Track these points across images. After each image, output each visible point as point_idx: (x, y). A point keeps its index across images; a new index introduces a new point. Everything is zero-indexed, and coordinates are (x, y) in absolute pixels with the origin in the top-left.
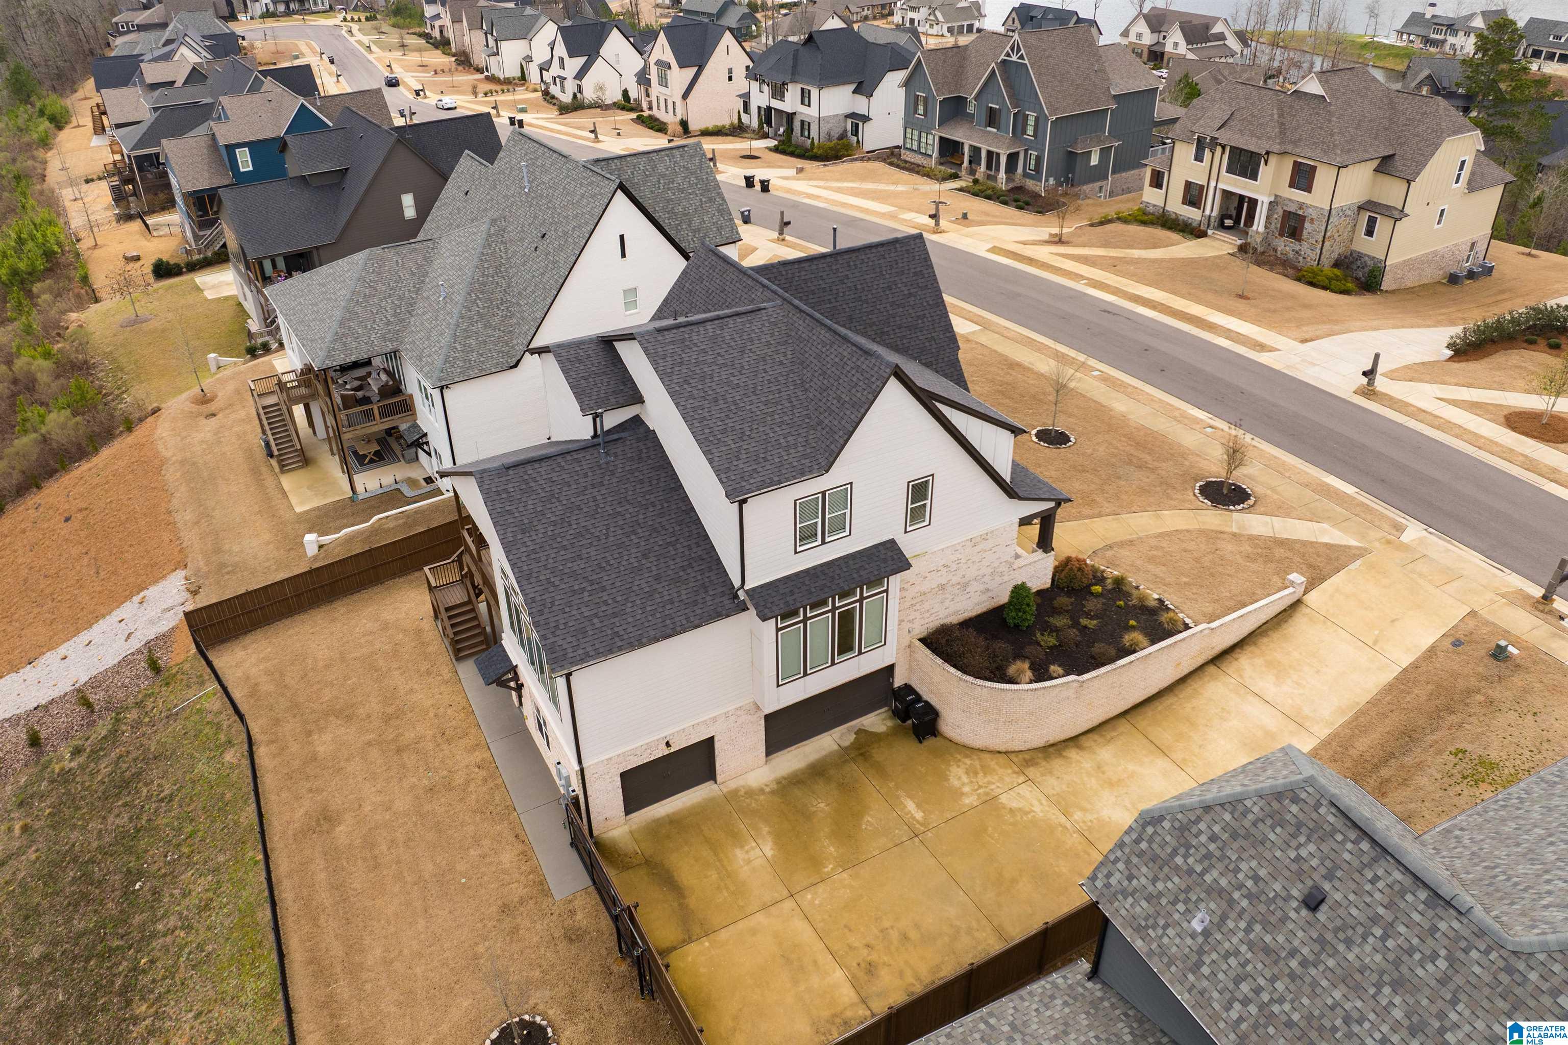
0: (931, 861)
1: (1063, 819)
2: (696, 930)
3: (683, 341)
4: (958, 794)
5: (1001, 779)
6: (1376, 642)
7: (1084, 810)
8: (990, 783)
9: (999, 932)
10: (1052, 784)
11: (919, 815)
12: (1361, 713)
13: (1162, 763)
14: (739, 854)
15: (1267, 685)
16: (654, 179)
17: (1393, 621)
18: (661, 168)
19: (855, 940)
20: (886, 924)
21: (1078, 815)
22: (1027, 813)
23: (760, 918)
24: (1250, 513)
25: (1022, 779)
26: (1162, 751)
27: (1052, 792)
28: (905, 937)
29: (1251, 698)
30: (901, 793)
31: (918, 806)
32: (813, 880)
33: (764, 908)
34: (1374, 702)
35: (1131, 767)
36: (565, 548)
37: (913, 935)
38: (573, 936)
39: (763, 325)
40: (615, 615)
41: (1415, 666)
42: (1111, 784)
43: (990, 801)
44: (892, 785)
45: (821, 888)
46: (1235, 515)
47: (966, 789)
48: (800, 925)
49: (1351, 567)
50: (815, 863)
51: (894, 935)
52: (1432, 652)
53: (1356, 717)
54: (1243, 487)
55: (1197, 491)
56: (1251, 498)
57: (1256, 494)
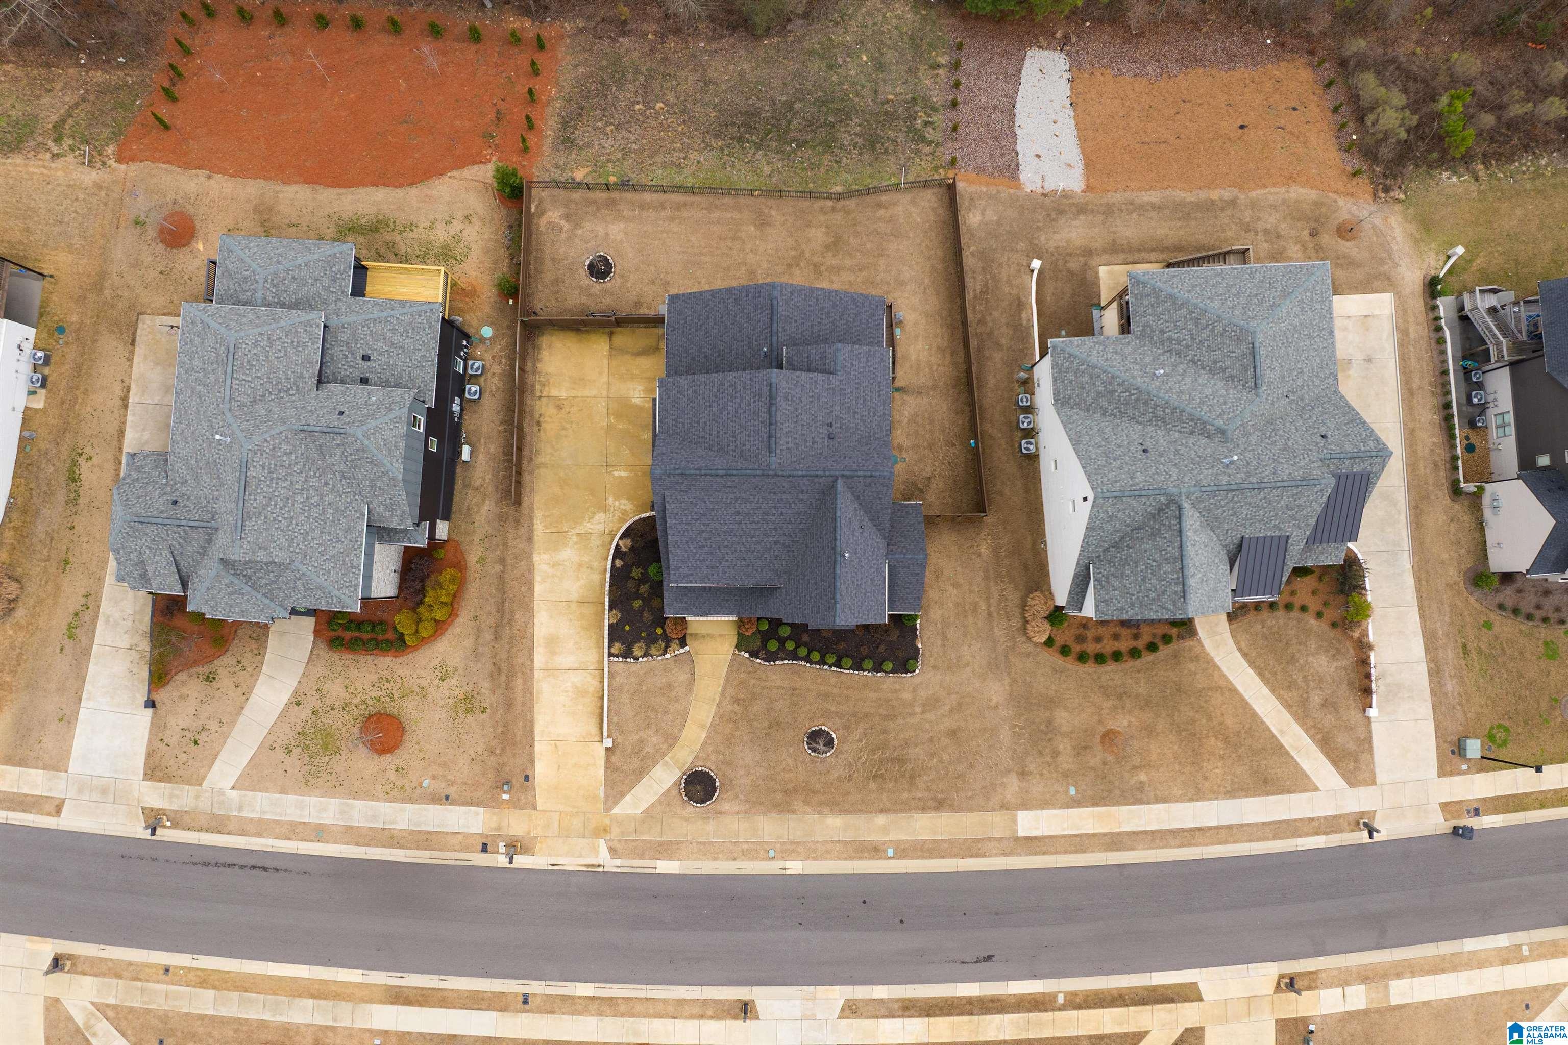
0: (590, 463)
1: (577, 531)
2: (614, 352)
3: (760, 395)
4: (617, 498)
5: (613, 522)
6: (555, 746)
7: (576, 543)
8: (614, 516)
9: (544, 465)
10: (596, 542)
11: (616, 474)
12: (532, 699)
13: (575, 596)
14: (641, 388)
15: (576, 679)
16: (1157, 557)
17: (559, 767)
18: (1166, 568)
19: (575, 409)
20: (574, 426)
21: (575, 539)
22: (589, 519)
23: (605, 379)
24: (675, 783)
25: (607, 531)
26: (581, 602)
27: (593, 538)
28: (564, 429)
29: (576, 665)
30: (632, 474)
31: (621, 477)
32: (611, 411)
33: (609, 383)
34: (531, 709)
35: (582, 582)
36: (722, 318)
37: (563, 433)
38: (638, 304)
39: (758, 449)
40: (683, 332)
41: (532, 746)
42: (580, 565)
43: (605, 509)
44: (639, 474)
45: (605, 411)
46: (680, 774)
47: (617, 503)
48: (594, 393)
49: (602, 788)
50: (618, 416)
51: (568, 426)
52: (532, 762)
53: (532, 694)
54: (699, 805)
55: (712, 774)
56: (686, 798)
57: (687, 805)
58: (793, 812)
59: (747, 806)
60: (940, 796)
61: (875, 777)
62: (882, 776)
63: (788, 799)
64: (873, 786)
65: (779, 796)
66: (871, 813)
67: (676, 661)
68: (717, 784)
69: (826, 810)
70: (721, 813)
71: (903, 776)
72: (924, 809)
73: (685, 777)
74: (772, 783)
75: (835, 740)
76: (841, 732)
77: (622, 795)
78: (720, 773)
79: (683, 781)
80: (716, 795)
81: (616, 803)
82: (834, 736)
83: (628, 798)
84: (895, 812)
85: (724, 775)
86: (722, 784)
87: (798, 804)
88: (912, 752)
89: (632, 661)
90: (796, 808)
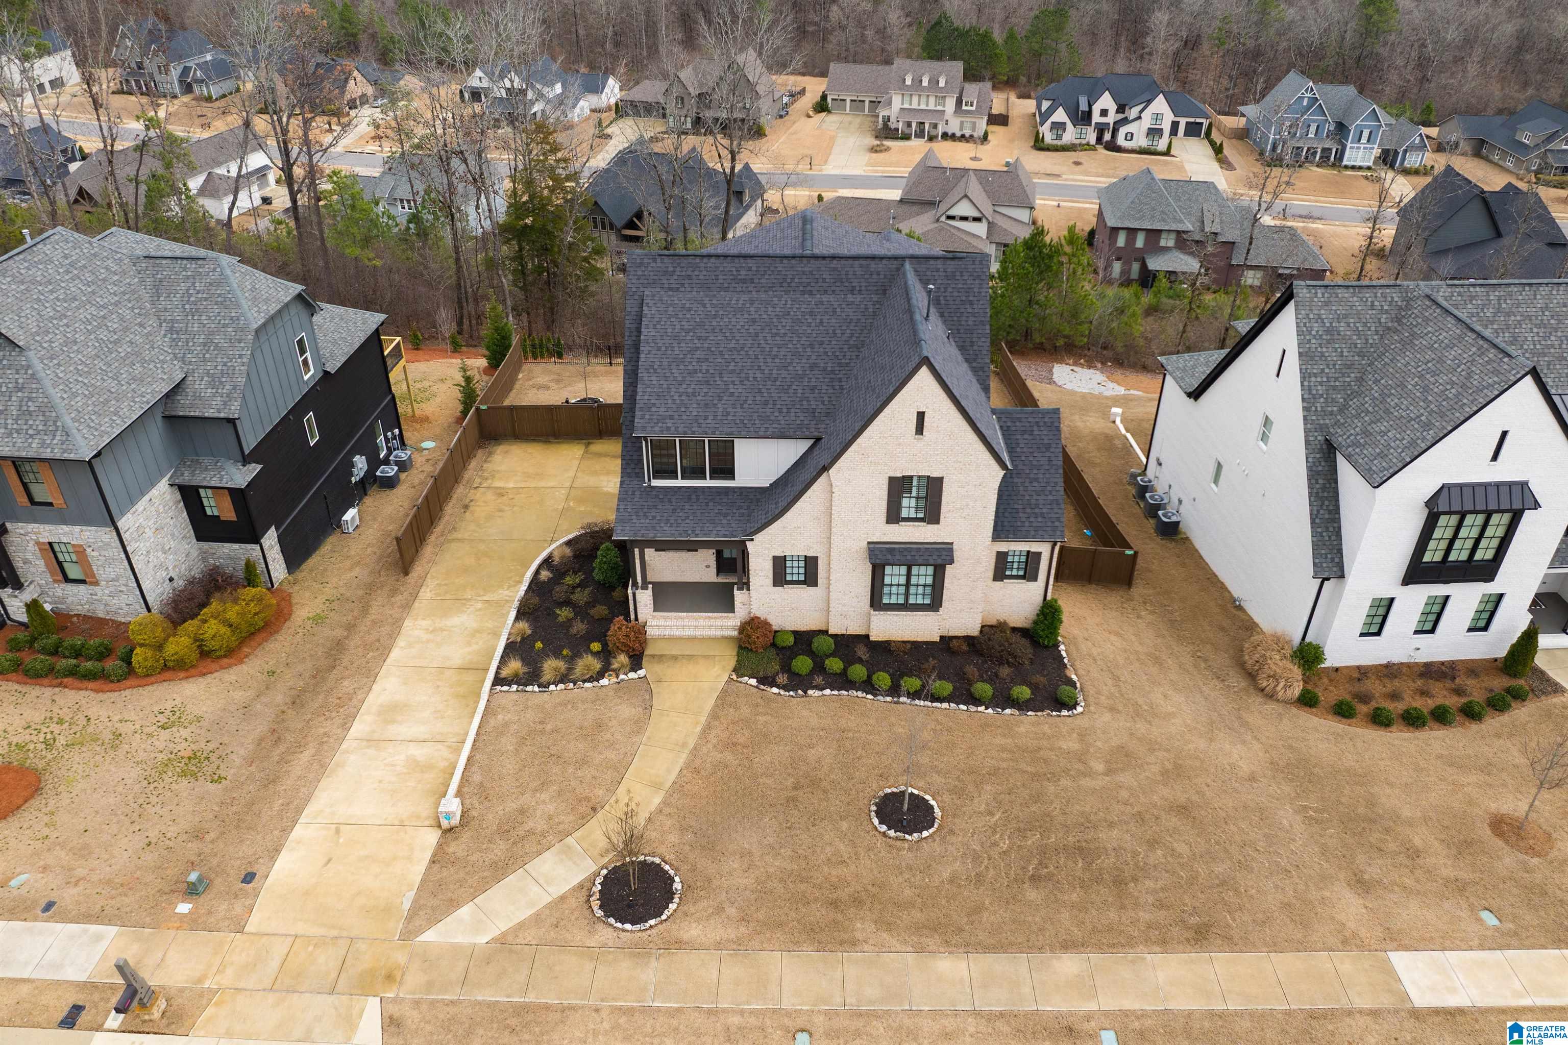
6: (338, 831)
17: (329, 860)
24: (581, 886)
46: (594, 868)
49: (411, 894)
52: (275, 852)
54: (628, 926)
55: (667, 867)
56: (599, 913)
57: (600, 926)
58: (853, 943)
59: (742, 929)
60: (1194, 920)
61: (1033, 878)
62: (1050, 877)
63: (839, 917)
64: (1032, 894)
65: (818, 913)
66: (1041, 949)
67: (616, 691)
68: (677, 886)
69: (931, 942)
70: (680, 944)
71: (1098, 880)
72: (1164, 943)
73: (605, 872)
74: (803, 886)
75: (937, 810)
76: (947, 798)
77: (453, 905)
78: (684, 868)
79: (599, 880)
80: (673, 906)
81: (433, 921)
82: (933, 802)
83: (465, 911)
84: (1100, 948)
85: (693, 869)
86: (686, 887)
87: (863, 927)
88: (1109, 837)
89: (536, 689)
90: (859, 935)
